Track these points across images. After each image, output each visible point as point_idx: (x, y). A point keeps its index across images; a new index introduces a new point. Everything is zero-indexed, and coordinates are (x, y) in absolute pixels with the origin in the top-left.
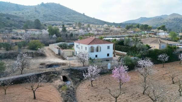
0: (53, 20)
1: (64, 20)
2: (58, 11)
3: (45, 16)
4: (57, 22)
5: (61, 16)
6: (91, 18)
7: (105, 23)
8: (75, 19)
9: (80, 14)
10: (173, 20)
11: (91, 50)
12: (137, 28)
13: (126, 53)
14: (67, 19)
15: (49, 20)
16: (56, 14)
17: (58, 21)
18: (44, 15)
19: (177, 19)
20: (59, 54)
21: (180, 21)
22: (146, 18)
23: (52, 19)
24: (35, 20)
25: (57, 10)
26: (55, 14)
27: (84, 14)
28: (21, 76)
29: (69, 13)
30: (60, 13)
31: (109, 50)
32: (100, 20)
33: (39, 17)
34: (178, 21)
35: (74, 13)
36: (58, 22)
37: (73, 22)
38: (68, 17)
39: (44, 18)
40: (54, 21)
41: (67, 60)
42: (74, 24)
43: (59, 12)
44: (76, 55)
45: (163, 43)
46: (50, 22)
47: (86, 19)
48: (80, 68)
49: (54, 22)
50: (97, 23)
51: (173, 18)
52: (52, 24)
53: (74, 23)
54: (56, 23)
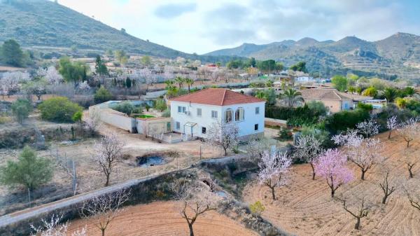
0: (45, 42)
1: (75, 43)
2: (54, 20)
3: (21, 32)
4: (56, 48)
5: (68, 35)
6: (143, 41)
7: (177, 54)
8: (104, 42)
9: (114, 31)
10: (307, 51)
11: (227, 117)
12: (252, 66)
13: (284, 122)
14: (83, 42)
15: (36, 44)
16: (52, 27)
17: (60, 46)
18: (18, 29)
19: (313, 49)
20: (135, 131)
21: (319, 54)
22: (254, 45)
23: (43, 40)
24: (6, 43)
25: (54, 18)
26: (48, 27)
27: (123, 30)
28: (109, 189)
29: (86, 25)
30: (64, 25)
31: (257, 115)
32: (163, 46)
33: (5, 34)
34: (316, 54)
35: (100, 26)
36: (61, 48)
37: (100, 49)
38: (85, 36)
39: (20, 37)
40: (49, 45)
41: (166, 143)
42: (103, 53)
43: (58, 24)
44: (176, 130)
45: (346, 98)
46: (38, 47)
47: (131, 43)
48: (220, 160)
49: (47, 47)
50: (158, 52)
51: (306, 47)
52: (46, 53)
53: (102, 51)
54: (55, 51)
